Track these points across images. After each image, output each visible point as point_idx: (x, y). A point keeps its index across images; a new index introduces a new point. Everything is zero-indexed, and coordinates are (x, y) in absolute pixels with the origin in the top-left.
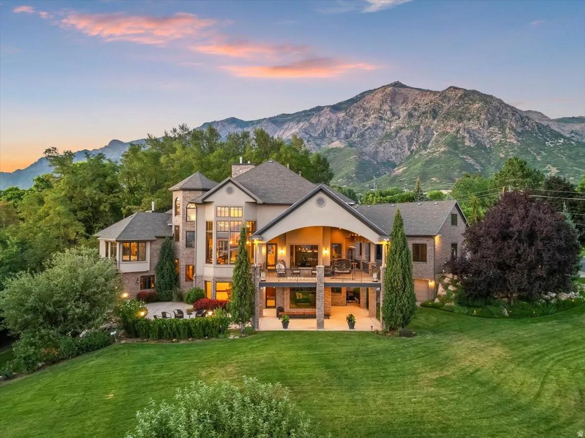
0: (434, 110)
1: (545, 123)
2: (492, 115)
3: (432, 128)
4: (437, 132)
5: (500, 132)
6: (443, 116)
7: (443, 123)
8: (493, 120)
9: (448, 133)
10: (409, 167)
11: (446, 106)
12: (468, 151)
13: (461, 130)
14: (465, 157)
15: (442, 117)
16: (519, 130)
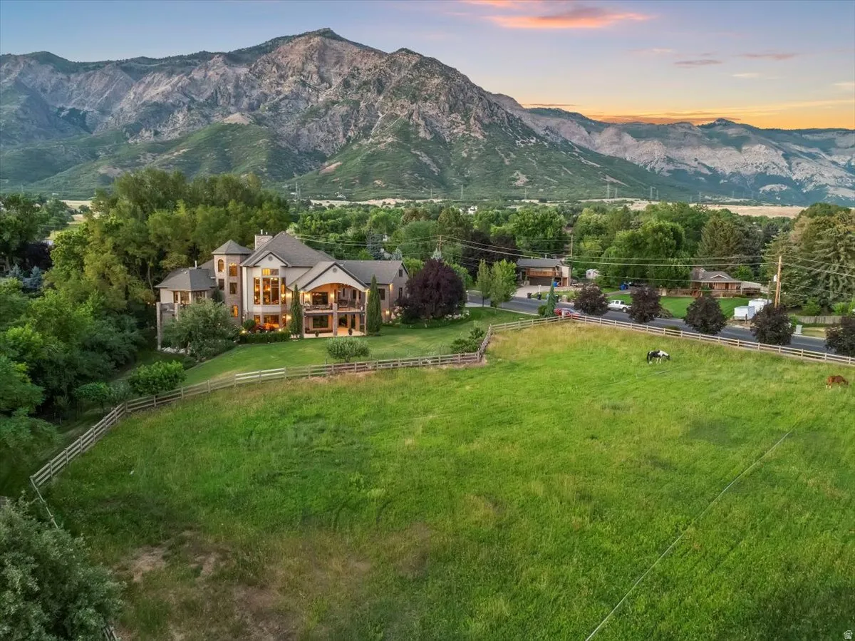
0: (379, 81)
1: (517, 114)
2: (454, 98)
3: (376, 107)
4: (383, 113)
5: (463, 122)
6: (391, 91)
7: (392, 101)
8: (455, 105)
9: (397, 116)
10: (345, 163)
11: (396, 77)
12: (422, 144)
13: (414, 114)
14: (418, 153)
15: (389, 92)
16: (486, 121)
